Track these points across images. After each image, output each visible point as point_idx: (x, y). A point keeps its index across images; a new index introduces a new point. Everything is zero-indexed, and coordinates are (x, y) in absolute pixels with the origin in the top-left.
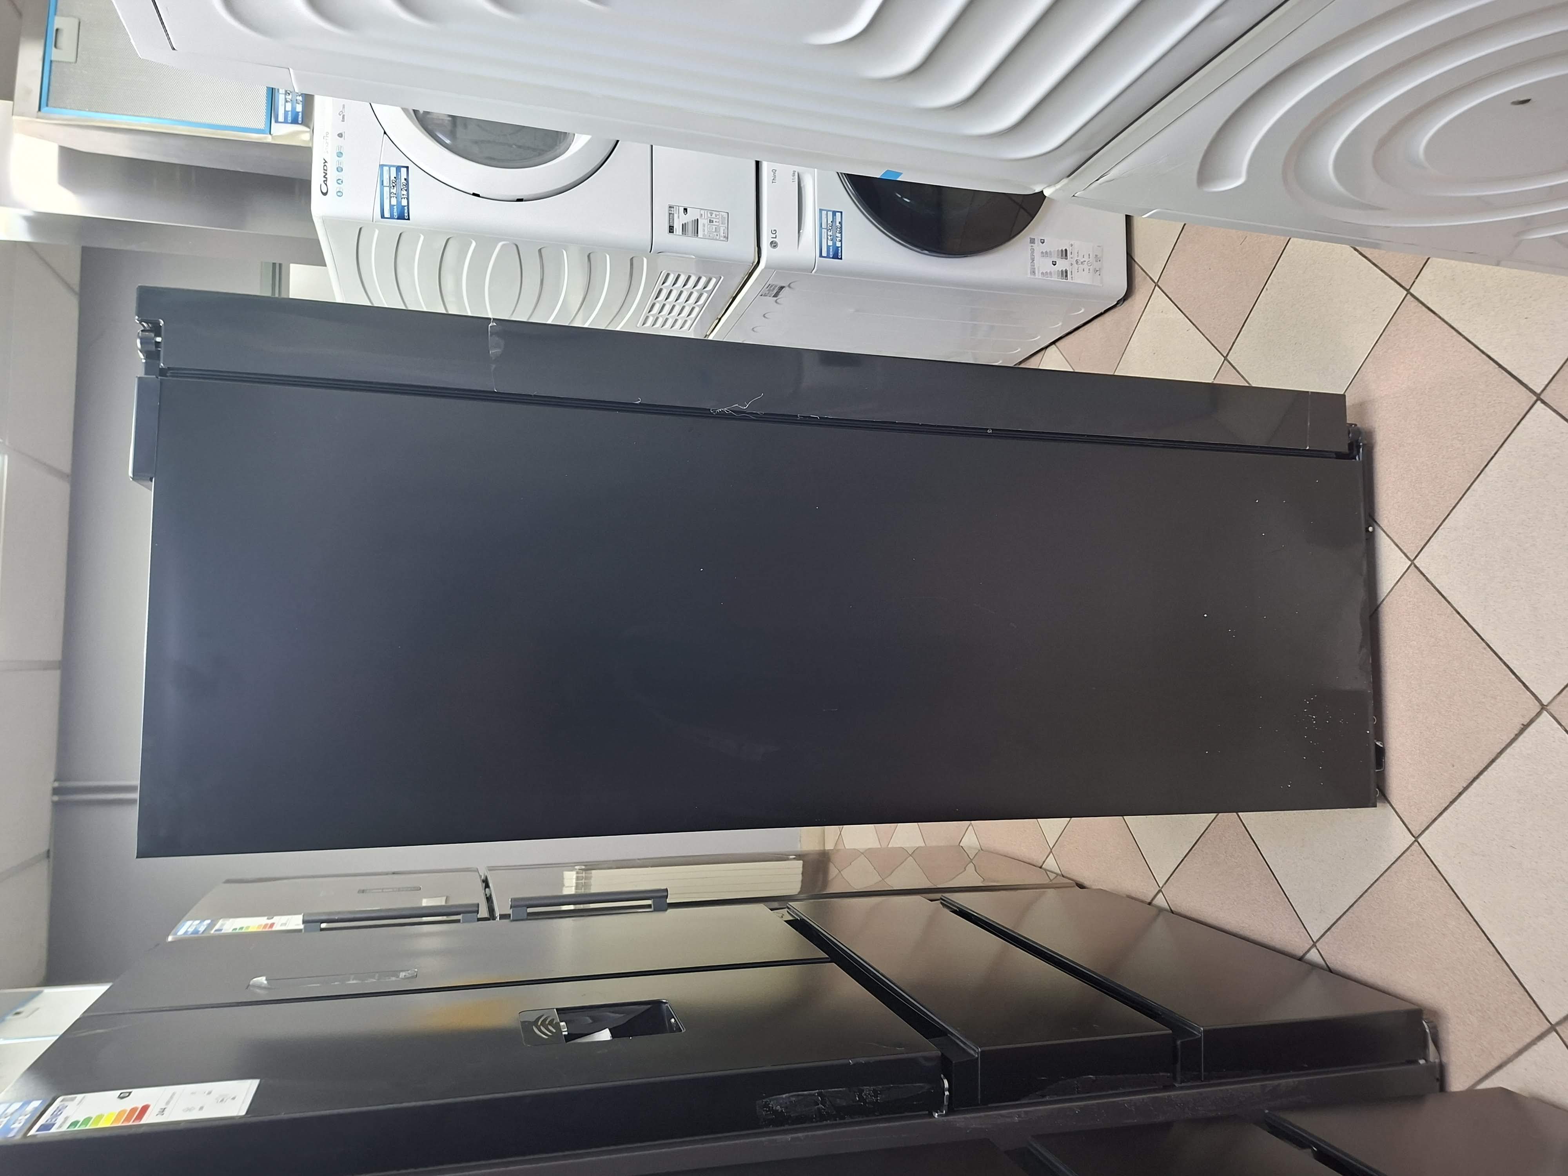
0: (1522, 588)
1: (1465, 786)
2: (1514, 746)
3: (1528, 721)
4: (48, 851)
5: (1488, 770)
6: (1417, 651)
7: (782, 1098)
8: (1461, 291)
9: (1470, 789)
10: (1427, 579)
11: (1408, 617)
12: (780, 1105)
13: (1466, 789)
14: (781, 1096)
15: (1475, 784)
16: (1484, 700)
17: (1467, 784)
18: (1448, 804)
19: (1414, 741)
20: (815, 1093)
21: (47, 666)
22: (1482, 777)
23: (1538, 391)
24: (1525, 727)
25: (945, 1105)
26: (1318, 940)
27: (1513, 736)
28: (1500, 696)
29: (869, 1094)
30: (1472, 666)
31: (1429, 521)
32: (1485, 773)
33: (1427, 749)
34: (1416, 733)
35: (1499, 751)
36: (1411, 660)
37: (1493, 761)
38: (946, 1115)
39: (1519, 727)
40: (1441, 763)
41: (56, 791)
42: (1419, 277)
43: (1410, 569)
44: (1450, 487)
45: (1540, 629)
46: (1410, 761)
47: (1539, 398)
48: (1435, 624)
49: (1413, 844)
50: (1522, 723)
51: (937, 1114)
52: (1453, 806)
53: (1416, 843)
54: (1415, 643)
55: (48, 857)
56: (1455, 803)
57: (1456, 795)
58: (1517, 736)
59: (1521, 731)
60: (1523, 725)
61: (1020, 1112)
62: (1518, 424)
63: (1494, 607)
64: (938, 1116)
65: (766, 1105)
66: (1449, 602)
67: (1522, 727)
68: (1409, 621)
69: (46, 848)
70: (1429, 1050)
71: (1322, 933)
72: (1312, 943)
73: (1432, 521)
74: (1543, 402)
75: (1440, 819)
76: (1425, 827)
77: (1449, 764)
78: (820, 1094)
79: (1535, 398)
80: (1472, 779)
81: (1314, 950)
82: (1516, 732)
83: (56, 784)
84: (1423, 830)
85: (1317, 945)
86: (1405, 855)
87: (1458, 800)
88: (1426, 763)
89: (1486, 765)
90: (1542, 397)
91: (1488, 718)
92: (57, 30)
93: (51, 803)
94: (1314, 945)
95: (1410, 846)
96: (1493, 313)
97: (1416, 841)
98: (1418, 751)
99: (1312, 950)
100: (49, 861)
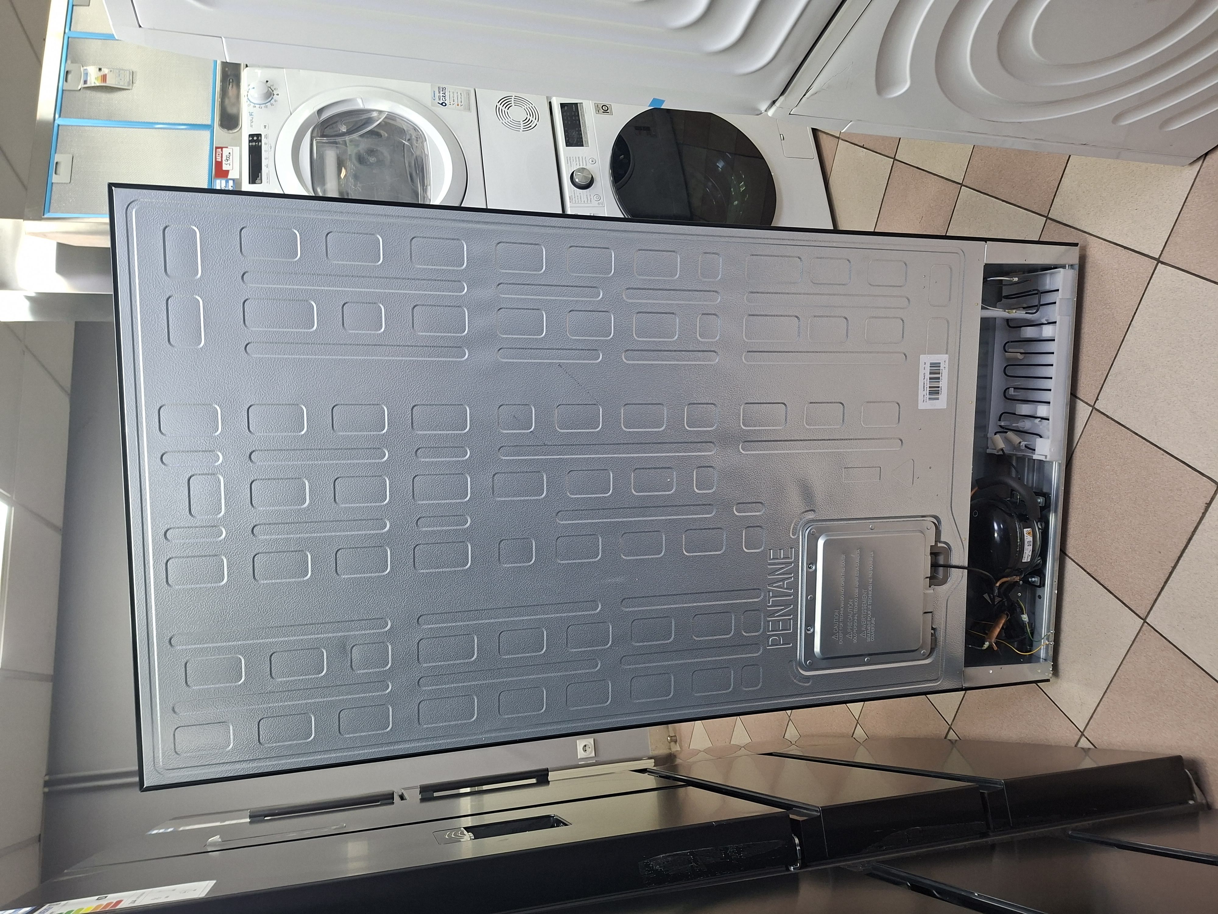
0: (1180, 401)
1: (1173, 566)
2: (1204, 523)
3: (1210, 499)
4: (40, 835)
5: (1188, 547)
6: (1112, 473)
7: (660, 858)
8: (1085, 206)
9: (1178, 567)
10: (1108, 416)
11: (1099, 449)
12: (659, 864)
13: (1174, 568)
14: (659, 856)
15: (1181, 562)
16: (1171, 494)
17: (1174, 563)
18: (1163, 584)
19: (1125, 542)
20: (688, 852)
21: (41, 678)
22: (1184, 555)
23: (1157, 257)
24: (1209, 505)
25: (799, 859)
26: (1084, 730)
27: (1201, 515)
28: (1184, 487)
29: (733, 852)
30: (1156, 470)
31: (1099, 373)
32: (1187, 551)
33: (1137, 546)
34: (1125, 536)
35: (1193, 530)
36: (1109, 481)
37: (1190, 539)
38: (801, 868)
39: (1204, 506)
40: (1150, 553)
41: (46, 784)
42: (1053, 205)
43: (1093, 412)
44: (1109, 344)
45: (1202, 426)
46: (1125, 560)
47: (1159, 261)
48: (1121, 448)
49: (1143, 625)
50: (1205, 502)
51: (792, 867)
52: (1168, 584)
53: (1146, 624)
54: (1109, 467)
55: (39, 841)
56: (1169, 582)
57: (1168, 575)
58: (1204, 514)
59: (1206, 509)
60: (1206, 503)
61: (864, 862)
62: (1148, 284)
63: (1163, 421)
64: (793, 868)
65: (647, 865)
66: (1128, 429)
67: (1206, 505)
68: (1100, 452)
69: (37, 833)
70: (1195, 794)
71: (1087, 722)
72: (1081, 733)
73: (1101, 372)
74: (1163, 263)
75: (1160, 598)
76: (1149, 609)
77: (1156, 552)
78: (692, 853)
79: (1156, 262)
80: (1177, 558)
81: (1083, 739)
82: (1203, 511)
83: (47, 778)
84: (1148, 611)
85: (1085, 733)
86: (1138, 636)
87: (1171, 579)
88: (1139, 557)
89: (1185, 544)
90: (1161, 260)
91: (1179, 507)
92: (57, 163)
93: (43, 795)
94: (1082, 734)
95: (1141, 627)
96: (1111, 213)
97: (1145, 622)
98: (1130, 550)
99: (1081, 740)
100: (40, 845)
